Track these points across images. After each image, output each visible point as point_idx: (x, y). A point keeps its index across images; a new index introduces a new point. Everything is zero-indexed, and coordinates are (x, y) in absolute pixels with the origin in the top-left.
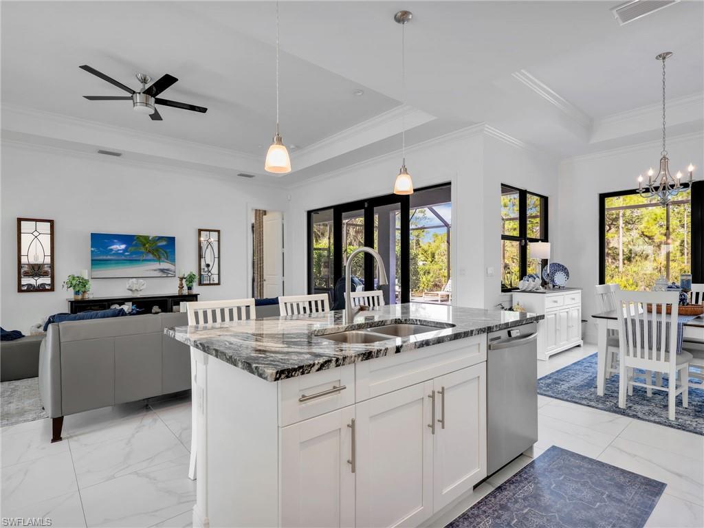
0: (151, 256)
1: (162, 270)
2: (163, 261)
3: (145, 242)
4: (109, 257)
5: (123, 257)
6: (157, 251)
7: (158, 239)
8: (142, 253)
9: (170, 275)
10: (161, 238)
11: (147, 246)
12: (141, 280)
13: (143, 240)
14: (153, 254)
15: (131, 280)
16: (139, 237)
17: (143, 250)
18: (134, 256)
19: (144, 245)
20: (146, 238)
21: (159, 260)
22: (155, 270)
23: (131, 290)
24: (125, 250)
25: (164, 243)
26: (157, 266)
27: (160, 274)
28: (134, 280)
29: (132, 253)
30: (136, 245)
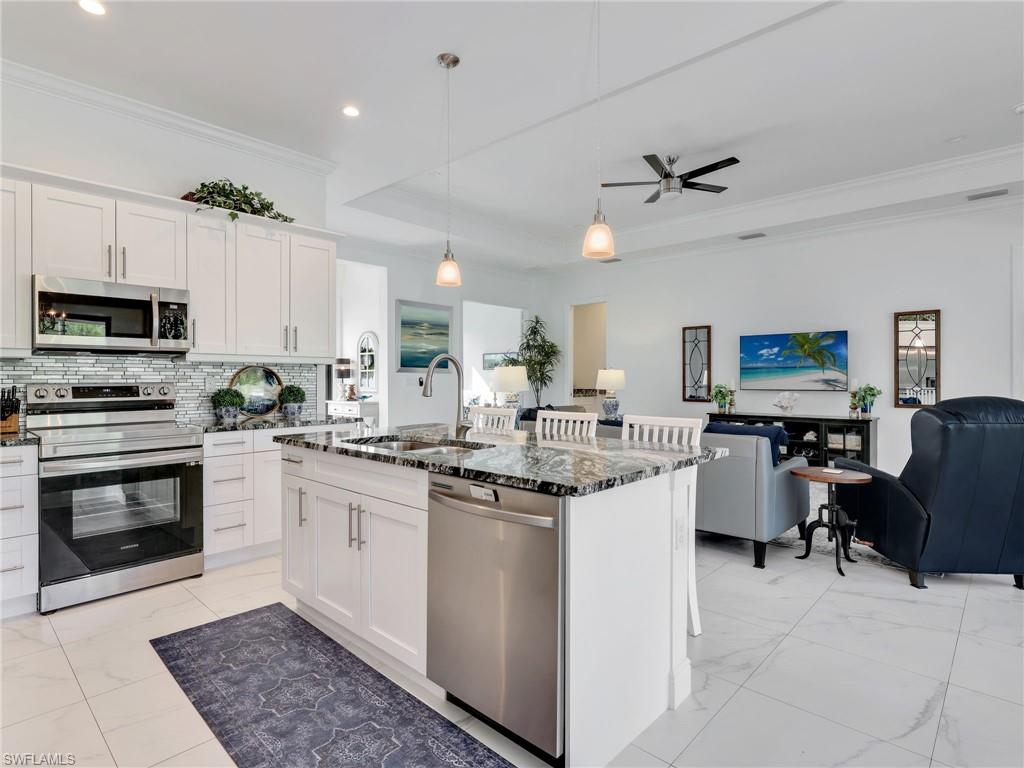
0: (811, 362)
1: (827, 382)
2: (829, 369)
3: (804, 342)
4: (759, 365)
5: (776, 365)
6: (820, 352)
7: (821, 337)
8: (800, 357)
9: (838, 389)
10: (826, 335)
11: (806, 347)
12: (796, 394)
13: (801, 340)
14: (814, 358)
15: (782, 393)
16: (795, 336)
17: (800, 353)
18: (789, 362)
19: (802, 346)
20: (805, 336)
21: (822, 366)
22: (817, 381)
23: (782, 407)
24: (778, 355)
25: (830, 342)
26: (819, 375)
27: (823, 387)
28: (787, 393)
29: (787, 358)
30: (791, 348)
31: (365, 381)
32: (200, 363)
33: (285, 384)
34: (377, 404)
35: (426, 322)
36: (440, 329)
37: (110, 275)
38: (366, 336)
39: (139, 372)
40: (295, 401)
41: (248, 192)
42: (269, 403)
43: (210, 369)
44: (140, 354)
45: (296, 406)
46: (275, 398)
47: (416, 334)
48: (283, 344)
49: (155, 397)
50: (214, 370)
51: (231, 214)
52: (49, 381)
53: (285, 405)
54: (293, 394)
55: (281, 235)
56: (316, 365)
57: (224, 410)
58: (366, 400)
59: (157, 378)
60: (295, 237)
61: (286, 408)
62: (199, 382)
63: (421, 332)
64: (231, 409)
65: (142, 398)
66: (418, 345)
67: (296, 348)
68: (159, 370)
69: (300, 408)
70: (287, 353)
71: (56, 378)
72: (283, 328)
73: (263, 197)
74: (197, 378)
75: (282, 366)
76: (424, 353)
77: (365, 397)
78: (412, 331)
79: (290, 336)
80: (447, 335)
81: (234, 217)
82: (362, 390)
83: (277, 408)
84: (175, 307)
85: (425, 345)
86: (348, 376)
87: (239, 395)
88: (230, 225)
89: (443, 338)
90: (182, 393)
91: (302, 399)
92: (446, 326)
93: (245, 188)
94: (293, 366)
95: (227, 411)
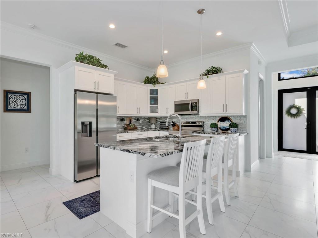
33: (232, 122)
37: (185, 98)
48: (223, 110)
49: (199, 124)
51: (207, 77)
62: (210, 121)
65: (196, 124)
70: (224, 113)
72: (223, 105)
79: (225, 107)
84: (195, 103)
88: (207, 79)
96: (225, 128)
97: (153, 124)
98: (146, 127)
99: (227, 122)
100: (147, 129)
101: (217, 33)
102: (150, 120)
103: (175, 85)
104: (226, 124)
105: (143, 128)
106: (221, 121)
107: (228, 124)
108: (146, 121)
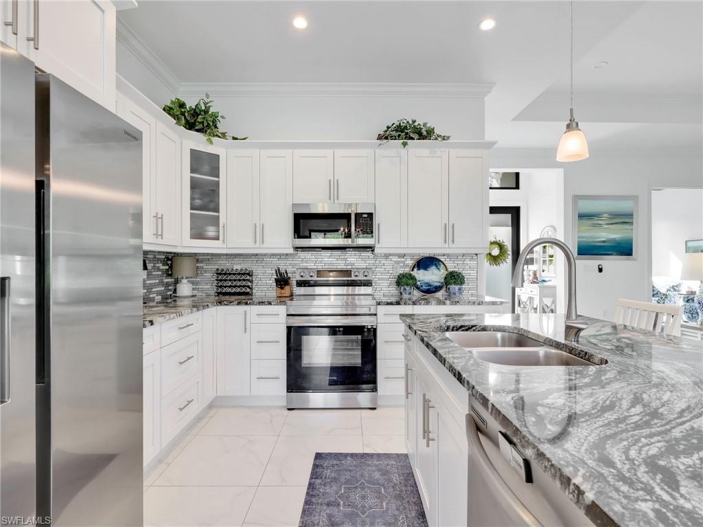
31: (545, 267)
32: (390, 255)
33: (450, 270)
34: (555, 287)
35: (605, 213)
36: (625, 218)
37: (330, 199)
38: (546, 230)
39: (353, 260)
40: (455, 283)
41: (416, 124)
42: (438, 284)
43: (395, 259)
44: (348, 249)
45: (457, 287)
46: (443, 280)
47: (594, 225)
48: (443, 239)
49: (361, 278)
50: (399, 260)
51: (403, 144)
52: (309, 267)
53: (448, 286)
54: (454, 278)
55: (441, 152)
56: (476, 254)
57: (402, 288)
58: (545, 284)
59: (363, 265)
60: (453, 152)
61: (449, 289)
62: (389, 268)
63: (600, 222)
64: (408, 288)
65: (353, 278)
66: (597, 234)
67: (453, 241)
68: (364, 260)
69: (460, 289)
70: (447, 245)
71: (311, 265)
72: (443, 226)
73: (428, 125)
74: (388, 265)
75: (448, 255)
76: (604, 242)
77: (544, 281)
78: (590, 222)
79: (449, 232)
80: (631, 223)
81: (405, 144)
82: (545, 276)
83: (444, 289)
84: (366, 216)
85: (607, 234)
86: (532, 263)
87: (413, 278)
88: (403, 151)
89: (627, 226)
90: (379, 276)
91: (462, 282)
92: (631, 215)
93: (414, 122)
94: (457, 256)
95: (405, 289)
96: (430, 285)
97: (185, 281)
98: (158, 293)
99: (433, 269)
100: (163, 299)
101: (481, 22)
102: (171, 267)
103: (289, 151)
104: (432, 276)
105: (151, 296)
106: (419, 269)
107: (437, 275)
108: (159, 269)
